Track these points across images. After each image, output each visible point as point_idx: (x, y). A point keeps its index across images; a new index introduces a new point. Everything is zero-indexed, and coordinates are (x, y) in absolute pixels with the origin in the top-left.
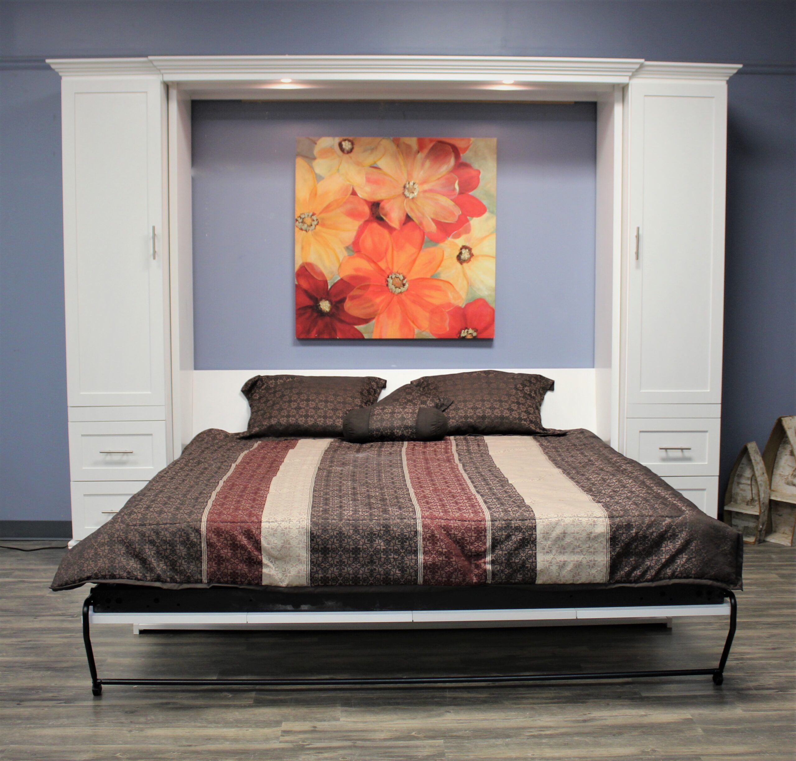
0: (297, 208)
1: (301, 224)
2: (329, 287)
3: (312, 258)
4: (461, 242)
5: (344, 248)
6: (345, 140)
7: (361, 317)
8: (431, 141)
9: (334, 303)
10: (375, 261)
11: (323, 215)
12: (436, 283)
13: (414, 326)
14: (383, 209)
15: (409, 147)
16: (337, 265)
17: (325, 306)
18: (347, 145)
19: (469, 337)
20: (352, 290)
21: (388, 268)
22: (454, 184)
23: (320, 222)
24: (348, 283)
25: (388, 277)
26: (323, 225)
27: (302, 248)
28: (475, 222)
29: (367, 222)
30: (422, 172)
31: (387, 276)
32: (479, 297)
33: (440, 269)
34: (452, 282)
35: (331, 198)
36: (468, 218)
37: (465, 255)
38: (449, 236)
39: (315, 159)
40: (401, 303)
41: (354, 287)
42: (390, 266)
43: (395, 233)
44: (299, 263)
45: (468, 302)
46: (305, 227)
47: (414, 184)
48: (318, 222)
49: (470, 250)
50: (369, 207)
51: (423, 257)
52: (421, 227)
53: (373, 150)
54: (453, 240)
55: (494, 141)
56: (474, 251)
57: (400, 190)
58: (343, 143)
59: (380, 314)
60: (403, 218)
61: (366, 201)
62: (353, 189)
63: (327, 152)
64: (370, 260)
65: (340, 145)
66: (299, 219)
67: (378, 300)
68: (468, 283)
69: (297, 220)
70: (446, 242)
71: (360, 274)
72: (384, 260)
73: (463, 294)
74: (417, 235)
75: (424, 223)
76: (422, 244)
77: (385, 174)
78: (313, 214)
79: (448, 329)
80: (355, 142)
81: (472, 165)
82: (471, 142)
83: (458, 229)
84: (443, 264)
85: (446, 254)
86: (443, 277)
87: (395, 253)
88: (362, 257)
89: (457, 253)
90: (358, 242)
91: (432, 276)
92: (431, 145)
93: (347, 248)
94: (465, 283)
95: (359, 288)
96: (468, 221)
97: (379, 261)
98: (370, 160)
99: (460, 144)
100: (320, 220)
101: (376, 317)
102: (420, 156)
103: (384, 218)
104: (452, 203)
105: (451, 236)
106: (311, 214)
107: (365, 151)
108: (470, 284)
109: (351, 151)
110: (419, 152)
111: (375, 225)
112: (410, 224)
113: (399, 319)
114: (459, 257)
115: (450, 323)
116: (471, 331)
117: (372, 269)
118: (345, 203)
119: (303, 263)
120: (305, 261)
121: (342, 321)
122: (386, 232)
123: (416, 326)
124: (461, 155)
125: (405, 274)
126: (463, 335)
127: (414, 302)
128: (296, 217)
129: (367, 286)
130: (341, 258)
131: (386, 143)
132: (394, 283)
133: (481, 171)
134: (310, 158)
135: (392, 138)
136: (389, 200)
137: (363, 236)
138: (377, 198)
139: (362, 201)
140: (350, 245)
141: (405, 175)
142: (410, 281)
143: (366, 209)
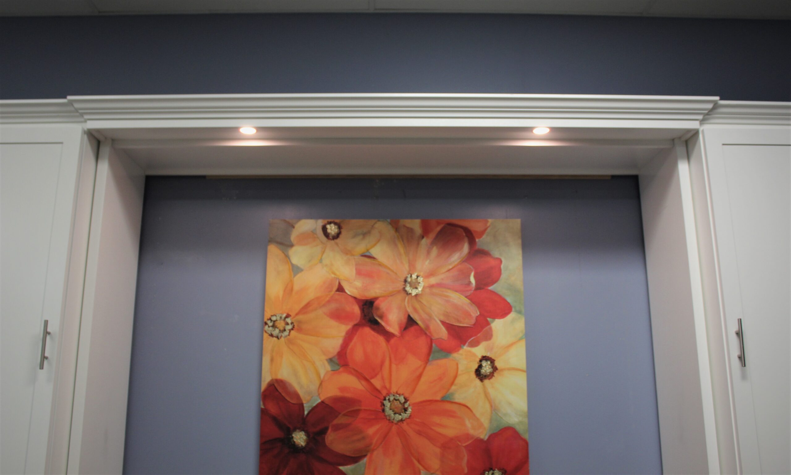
0: (267, 308)
1: (271, 328)
2: (306, 413)
3: (285, 374)
4: (480, 351)
5: (327, 360)
6: (330, 223)
7: (348, 454)
8: (438, 223)
9: (311, 435)
10: (367, 377)
11: (300, 317)
12: (448, 406)
13: (421, 467)
14: (378, 309)
15: (410, 230)
16: (317, 383)
17: (300, 438)
18: (332, 229)
20: (336, 417)
21: (384, 387)
22: (469, 276)
23: (296, 327)
24: (331, 408)
25: (385, 399)
26: (300, 330)
27: (272, 360)
28: (497, 325)
29: (356, 327)
30: (427, 262)
31: (382, 398)
32: (506, 425)
33: (453, 387)
34: (469, 405)
35: (311, 295)
36: (489, 319)
37: (487, 368)
38: (464, 344)
39: (292, 246)
40: (402, 434)
41: (340, 413)
42: (388, 386)
43: (393, 341)
44: (267, 378)
45: (492, 432)
46: (276, 332)
47: (418, 276)
48: (294, 327)
49: (492, 361)
50: (360, 307)
51: (431, 372)
52: (428, 333)
53: (365, 235)
54: (469, 349)
55: (516, 223)
56: (497, 364)
57: (400, 285)
58: (328, 226)
59: (373, 450)
60: (404, 320)
61: (355, 298)
62: (339, 284)
63: (307, 238)
64: (360, 376)
65: (324, 229)
66: (269, 322)
67: (371, 431)
68: (491, 406)
69: (266, 324)
70: (461, 351)
71: (348, 395)
72: (379, 377)
73: (485, 422)
74: (422, 343)
75: (432, 327)
76: (429, 356)
77: (380, 264)
78: (288, 316)
79: (466, 471)
80: (342, 225)
81: (492, 253)
82: (488, 224)
83: (476, 335)
84: (457, 381)
85: (461, 368)
86: (459, 397)
87: (394, 366)
88: (350, 373)
89: (476, 366)
90: (346, 353)
91: (443, 397)
92: (439, 228)
93: (330, 360)
94: (487, 406)
95: (345, 415)
96: (488, 324)
97: (372, 378)
98: (361, 248)
99: (475, 226)
100: (295, 324)
101: (369, 455)
102: (424, 241)
103: (379, 320)
104: (468, 301)
105: (467, 344)
106: (284, 315)
107: (355, 236)
108: (494, 408)
109: (337, 236)
110: (423, 237)
111: (367, 331)
112: (413, 329)
113: (399, 457)
114: (478, 372)
115: (468, 461)
116: (498, 473)
117: (363, 388)
118: (329, 302)
119: (272, 380)
120: (274, 377)
121: (321, 460)
122: (381, 339)
123: (423, 466)
124: (477, 240)
125: (407, 395)
127: (419, 433)
128: (265, 320)
129: (357, 412)
130: (322, 373)
131: (382, 226)
132: (393, 407)
133: (503, 260)
134: (285, 245)
135: (389, 220)
136: (385, 297)
137: (352, 345)
138: (371, 294)
139: (351, 300)
140: (334, 357)
141: (407, 266)
142: (414, 405)
143: (356, 310)
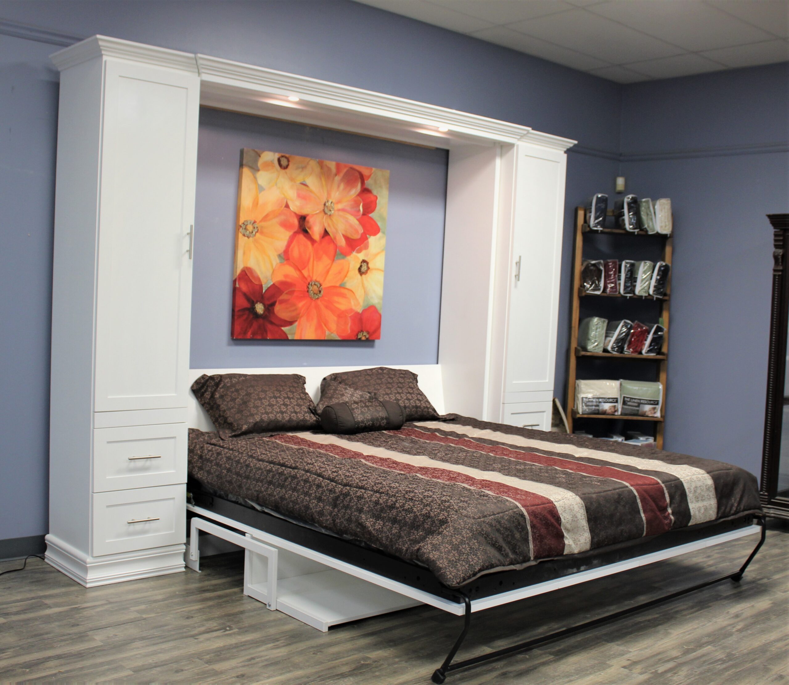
0: (241, 215)
1: (244, 230)
2: (264, 291)
3: (252, 264)
4: (361, 256)
5: (277, 255)
6: (283, 156)
7: (287, 319)
8: (345, 166)
9: (267, 306)
10: (300, 269)
11: (263, 224)
12: (343, 291)
14: (308, 222)
15: (329, 169)
16: (271, 271)
17: (260, 308)
18: (284, 162)
19: (363, 338)
20: (281, 294)
21: (309, 276)
22: (360, 206)
23: (259, 230)
24: (279, 288)
25: (309, 284)
26: (262, 233)
27: (244, 253)
28: (372, 240)
29: (295, 233)
30: (337, 193)
31: (308, 283)
32: (371, 304)
33: (346, 279)
34: (354, 290)
35: (269, 208)
36: (368, 236)
37: (364, 268)
38: (354, 251)
39: (258, 170)
40: (317, 307)
41: (283, 292)
42: (311, 275)
43: (316, 245)
44: (240, 267)
45: (364, 308)
46: (247, 233)
47: (332, 203)
48: (258, 230)
49: (367, 263)
50: (298, 220)
51: (335, 268)
52: (335, 241)
53: (303, 168)
54: (356, 254)
55: (388, 174)
56: (370, 265)
57: (322, 207)
58: (281, 159)
59: (301, 317)
60: (323, 232)
61: (295, 213)
62: (287, 202)
63: (268, 165)
64: (296, 268)
65: (279, 160)
66: (242, 225)
67: (300, 305)
68: (365, 292)
70: (352, 256)
71: (288, 280)
72: (306, 269)
73: (361, 301)
74: (332, 247)
75: (337, 238)
76: (334, 256)
77: (311, 191)
78: (255, 222)
79: (349, 331)
80: (290, 159)
81: (373, 192)
82: (372, 171)
83: (360, 245)
84: (349, 275)
85: (351, 266)
86: (348, 286)
87: (315, 262)
88: (290, 265)
89: (359, 266)
90: (288, 251)
91: (340, 285)
92: (345, 170)
93: (279, 256)
94: (363, 291)
95: (287, 293)
96: (367, 239)
97: (303, 269)
98: (300, 177)
99: (365, 172)
100: (259, 228)
101: (298, 320)
102: (337, 178)
103: (309, 231)
104: (357, 222)
105: (355, 251)
106: (253, 222)
107: (297, 168)
108: (366, 293)
109: (286, 167)
110: (336, 175)
111: (301, 237)
112: (327, 238)
113: (315, 321)
114: (360, 269)
115: (351, 326)
116: (365, 334)
117: (297, 276)
118: (280, 214)
119: (244, 267)
120: (246, 266)
121: (272, 323)
122: (309, 243)
123: (327, 328)
124: (366, 182)
125: (321, 282)
126: (359, 337)
127: (327, 307)
128: (240, 224)
129: (293, 292)
130: (274, 264)
131: (313, 164)
132: (313, 289)
133: (378, 197)
134: (255, 169)
135: (317, 160)
136: (313, 215)
137: (292, 246)
138: (304, 212)
139: (293, 214)
140: (281, 253)
141: (326, 194)
142: (325, 288)
143: (296, 222)
